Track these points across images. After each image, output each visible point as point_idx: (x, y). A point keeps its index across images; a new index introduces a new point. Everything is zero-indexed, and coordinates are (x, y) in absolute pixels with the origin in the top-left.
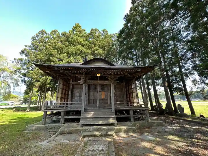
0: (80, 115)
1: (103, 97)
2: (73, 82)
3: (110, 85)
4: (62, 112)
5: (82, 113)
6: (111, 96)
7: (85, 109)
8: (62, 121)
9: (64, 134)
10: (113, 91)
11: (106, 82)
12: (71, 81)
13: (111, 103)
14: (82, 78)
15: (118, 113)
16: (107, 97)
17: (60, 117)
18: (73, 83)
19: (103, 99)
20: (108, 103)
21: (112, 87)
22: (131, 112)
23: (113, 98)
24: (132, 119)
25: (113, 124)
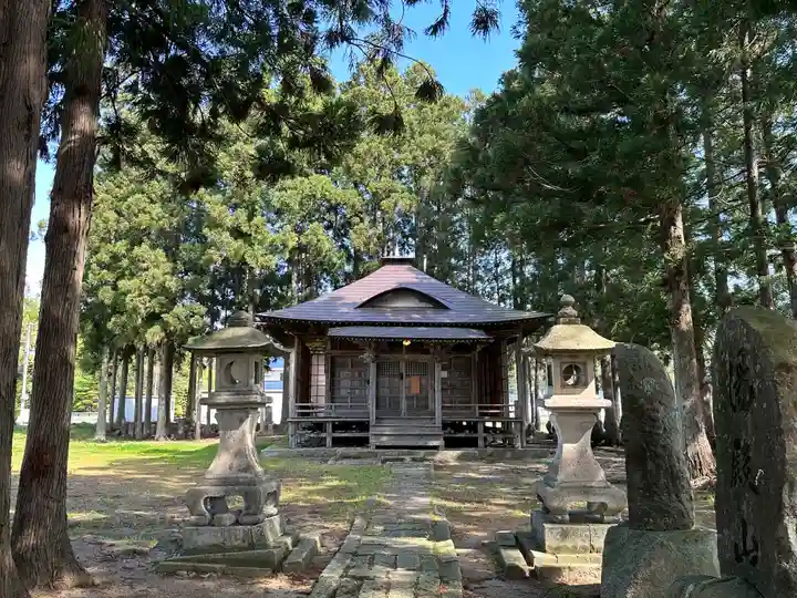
0: (367, 430)
1: (415, 390)
3: (433, 365)
4: (327, 425)
5: (372, 426)
7: (377, 418)
8: (329, 441)
11: (423, 358)
14: (367, 349)
15: (448, 429)
16: (426, 392)
19: (417, 396)
20: (427, 407)
21: (438, 368)
22: (480, 428)
23: (438, 396)
24: (481, 443)
25: (435, 448)
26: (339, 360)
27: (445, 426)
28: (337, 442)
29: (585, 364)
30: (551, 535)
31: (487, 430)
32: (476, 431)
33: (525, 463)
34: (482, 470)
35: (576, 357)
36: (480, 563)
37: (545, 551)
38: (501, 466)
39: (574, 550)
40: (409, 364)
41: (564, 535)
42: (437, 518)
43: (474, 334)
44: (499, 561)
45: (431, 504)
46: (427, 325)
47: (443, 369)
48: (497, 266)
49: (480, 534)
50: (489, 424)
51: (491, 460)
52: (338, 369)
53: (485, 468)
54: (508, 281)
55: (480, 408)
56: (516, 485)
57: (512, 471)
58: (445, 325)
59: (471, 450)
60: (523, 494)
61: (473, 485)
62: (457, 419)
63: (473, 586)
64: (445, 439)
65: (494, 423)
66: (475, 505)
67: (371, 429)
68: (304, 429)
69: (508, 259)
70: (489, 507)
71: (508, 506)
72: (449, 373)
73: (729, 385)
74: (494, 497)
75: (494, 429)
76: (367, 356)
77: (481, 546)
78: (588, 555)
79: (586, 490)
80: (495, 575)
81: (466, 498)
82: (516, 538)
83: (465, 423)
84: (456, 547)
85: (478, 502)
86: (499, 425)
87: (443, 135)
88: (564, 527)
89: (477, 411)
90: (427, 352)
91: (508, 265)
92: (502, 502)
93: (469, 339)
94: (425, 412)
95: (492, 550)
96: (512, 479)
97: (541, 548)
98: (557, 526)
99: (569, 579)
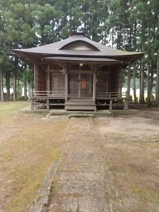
0: (64, 103)
1: (84, 86)
2: (50, 69)
3: (93, 75)
4: (47, 100)
5: (66, 101)
6: (92, 87)
7: (68, 98)
8: (48, 107)
9: (55, 115)
10: (95, 80)
11: (88, 72)
12: (49, 68)
13: (92, 94)
14: (64, 67)
15: (98, 102)
16: (89, 88)
17: (46, 104)
18: (51, 71)
19: (85, 89)
20: (88, 93)
21: (94, 77)
22: (111, 102)
24: (111, 108)
25: (93, 110)
26: (53, 74)
28: (51, 107)
40: (82, 75)
52: (53, 78)
58: (99, 57)
64: (97, 107)
67: (65, 102)
68: (37, 102)
72: (98, 80)
76: (64, 71)
90: (90, 69)
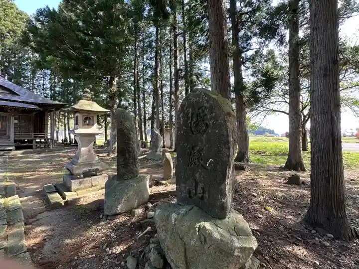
10: (13, 122)
16: (6, 129)
20: (5, 134)
21: (12, 119)
22: (34, 142)
23: (12, 130)
24: (34, 147)
25: (11, 150)
27: (15, 141)
29: (93, 117)
30: (74, 184)
31: (37, 142)
32: (32, 143)
33: (54, 153)
34: (35, 157)
35: (90, 114)
36: (35, 203)
37: (71, 192)
38: (43, 155)
39: (85, 188)
41: (81, 183)
42: (8, 184)
43: (33, 107)
44: (47, 201)
45: (5, 176)
46: (6, 100)
47: (15, 119)
48: (44, 85)
49: (35, 187)
50: (37, 140)
51: (39, 153)
53: (36, 156)
54: (48, 92)
55: (34, 135)
56: (51, 162)
57: (49, 156)
58: (17, 101)
59: (29, 150)
60: (55, 165)
61: (30, 164)
62: (22, 139)
63: (30, 221)
64: (15, 147)
65: (41, 140)
66: (32, 173)
69: (49, 83)
70: (39, 173)
71: (48, 171)
72: (19, 121)
73: (191, 123)
74: (41, 168)
75: (40, 142)
77: (36, 194)
78: (91, 189)
79: (91, 165)
80: (45, 209)
81: (27, 170)
82: (55, 187)
83: (26, 140)
84: (20, 197)
85: (33, 171)
86: (43, 140)
87: (18, 25)
88: (81, 180)
89: (33, 136)
90: (6, 112)
91: (49, 86)
92: (46, 169)
93: (30, 108)
94: (5, 136)
95: (42, 195)
96: (49, 160)
97: (69, 190)
98: (77, 180)
99: (83, 202)
